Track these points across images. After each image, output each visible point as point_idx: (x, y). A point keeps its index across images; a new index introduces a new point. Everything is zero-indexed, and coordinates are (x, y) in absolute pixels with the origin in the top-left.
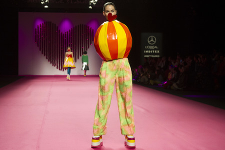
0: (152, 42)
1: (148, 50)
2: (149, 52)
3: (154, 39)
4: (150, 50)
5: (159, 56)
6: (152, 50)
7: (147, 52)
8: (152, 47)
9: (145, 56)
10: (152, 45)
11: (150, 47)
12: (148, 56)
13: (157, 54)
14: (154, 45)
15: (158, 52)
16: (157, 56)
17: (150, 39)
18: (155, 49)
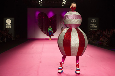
0: (93, 22)
1: (92, 26)
2: (92, 27)
3: (94, 21)
4: (93, 26)
5: (97, 29)
6: (94, 26)
7: (91, 27)
8: (94, 25)
9: (90, 29)
10: (94, 24)
11: (93, 25)
12: (92, 29)
13: (96, 28)
14: (95, 24)
15: (97, 27)
16: (96, 29)
17: (93, 21)
18: (95, 26)
